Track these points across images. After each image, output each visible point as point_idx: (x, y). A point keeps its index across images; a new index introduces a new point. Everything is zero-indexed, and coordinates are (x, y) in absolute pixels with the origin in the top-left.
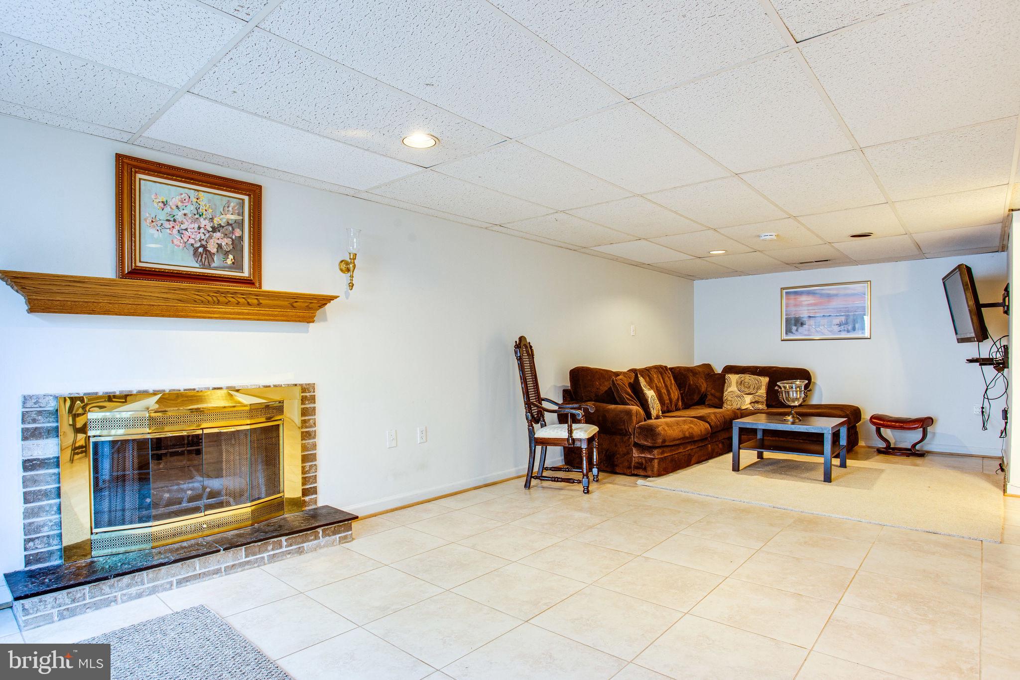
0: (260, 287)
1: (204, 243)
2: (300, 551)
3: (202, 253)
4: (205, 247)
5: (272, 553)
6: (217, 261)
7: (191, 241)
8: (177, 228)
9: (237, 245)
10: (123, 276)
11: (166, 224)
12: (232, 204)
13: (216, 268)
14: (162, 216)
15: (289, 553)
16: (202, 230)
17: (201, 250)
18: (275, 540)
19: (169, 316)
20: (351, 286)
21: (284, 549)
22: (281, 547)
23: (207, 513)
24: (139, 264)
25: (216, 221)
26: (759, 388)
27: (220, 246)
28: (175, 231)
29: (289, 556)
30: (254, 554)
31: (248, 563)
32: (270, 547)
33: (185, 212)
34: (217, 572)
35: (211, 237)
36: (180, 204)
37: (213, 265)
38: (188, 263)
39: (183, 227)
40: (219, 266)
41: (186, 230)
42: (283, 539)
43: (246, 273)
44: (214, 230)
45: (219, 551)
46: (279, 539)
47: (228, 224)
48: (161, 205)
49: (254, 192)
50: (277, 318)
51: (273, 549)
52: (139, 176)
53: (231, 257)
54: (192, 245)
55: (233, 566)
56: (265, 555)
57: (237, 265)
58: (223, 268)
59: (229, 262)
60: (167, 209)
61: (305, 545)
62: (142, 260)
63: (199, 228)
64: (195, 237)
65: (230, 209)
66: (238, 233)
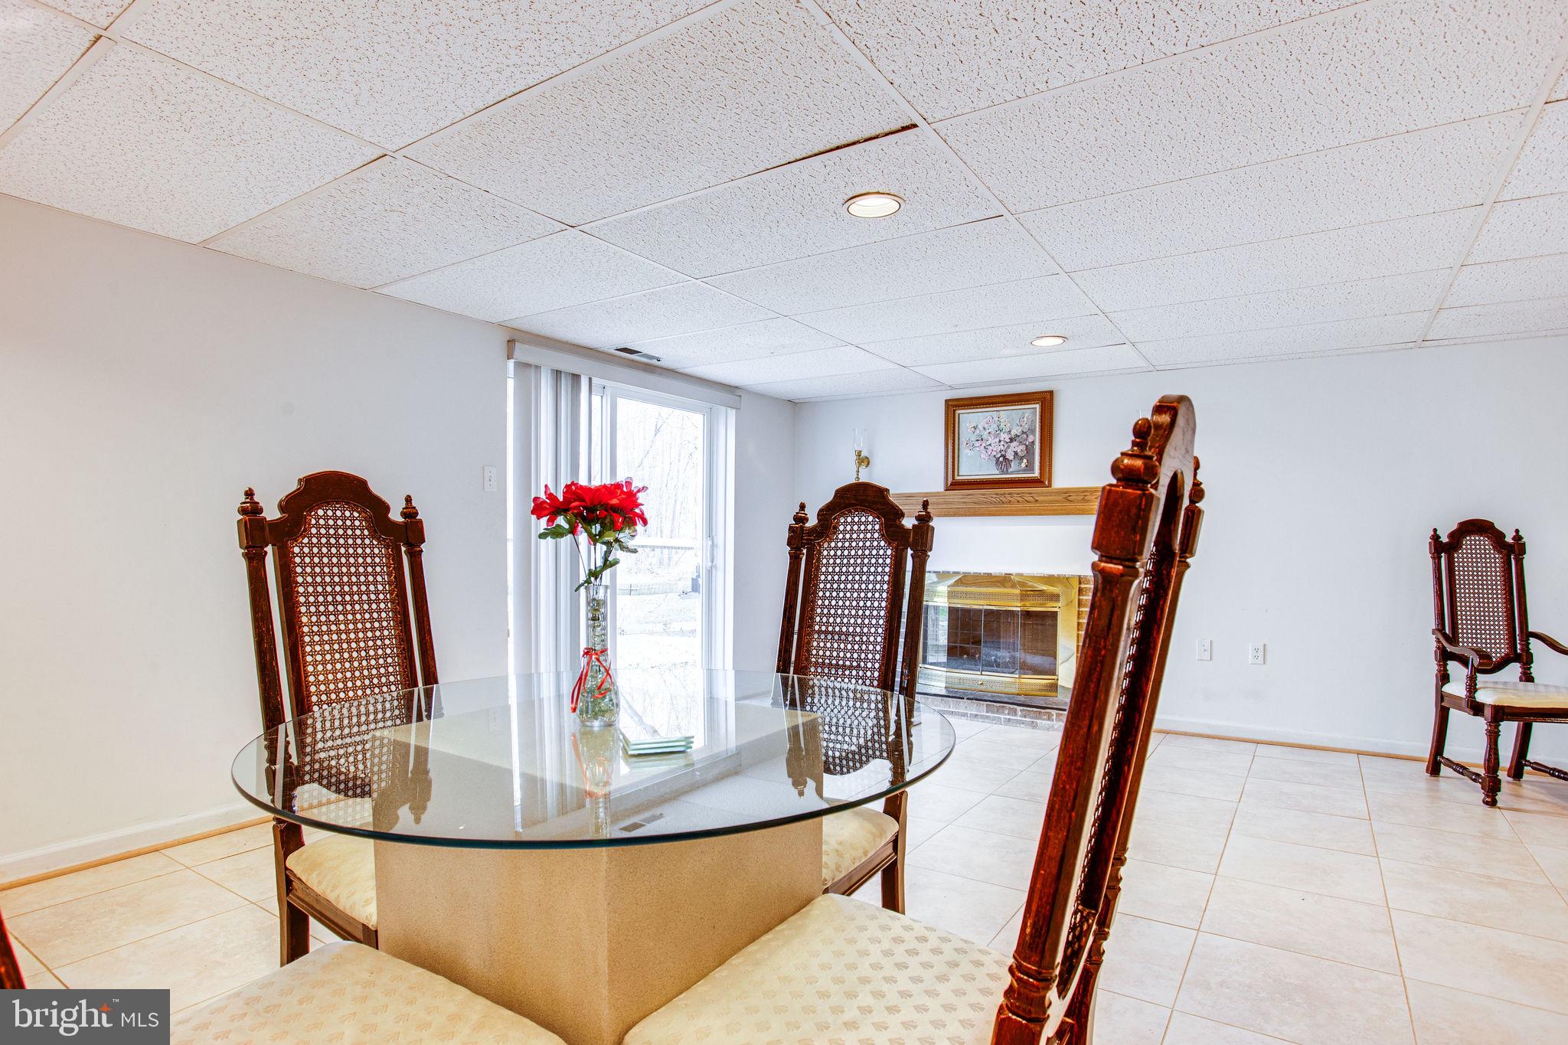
0: (1050, 485)
1: (1003, 453)
2: (1034, 726)
3: (1003, 461)
4: (1004, 456)
5: (1008, 717)
6: (1014, 466)
7: (994, 453)
8: (984, 445)
9: (1029, 449)
10: (946, 490)
11: (977, 444)
12: (1027, 415)
13: (1012, 473)
14: (973, 438)
15: (1023, 723)
16: (1002, 443)
17: (1001, 459)
18: (1012, 706)
19: (970, 516)
21: (1018, 718)
22: (1016, 715)
23: (983, 673)
24: (957, 478)
25: (1014, 432)
27: (1016, 453)
28: (982, 447)
29: (1023, 726)
30: (993, 712)
31: (988, 717)
32: (1006, 712)
33: (990, 430)
34: (964, 715)
35: (1008, 447)
36: (986, 426)
37: (1010, 470)
38: (991, 472)
39: (988, 443)
40: (1016, 471)
41: (990, 445)
42: (1019, 708)
43: (1036, 474)
44: (1012, 440)
45: (963, 698)
46: (1015, 707)
47: (1023, 433)
48: (973, 429)
49: (1046, 399)
50: (1056, 512)
51: (1009, 714)
52: (958, 412)
53: (1025, 461)
54: (994, 456)
55: (976, 715)
56: (1002, 716)
57: (1030, 467)
58: (1018, 472)
59: (1023, 465)
60: (977, 432)
61: (1038, 721)
62: (960, 474)
63: (1000, 441)
64: (996, 448)
65: (1025, 419)
66: (1030, 440)
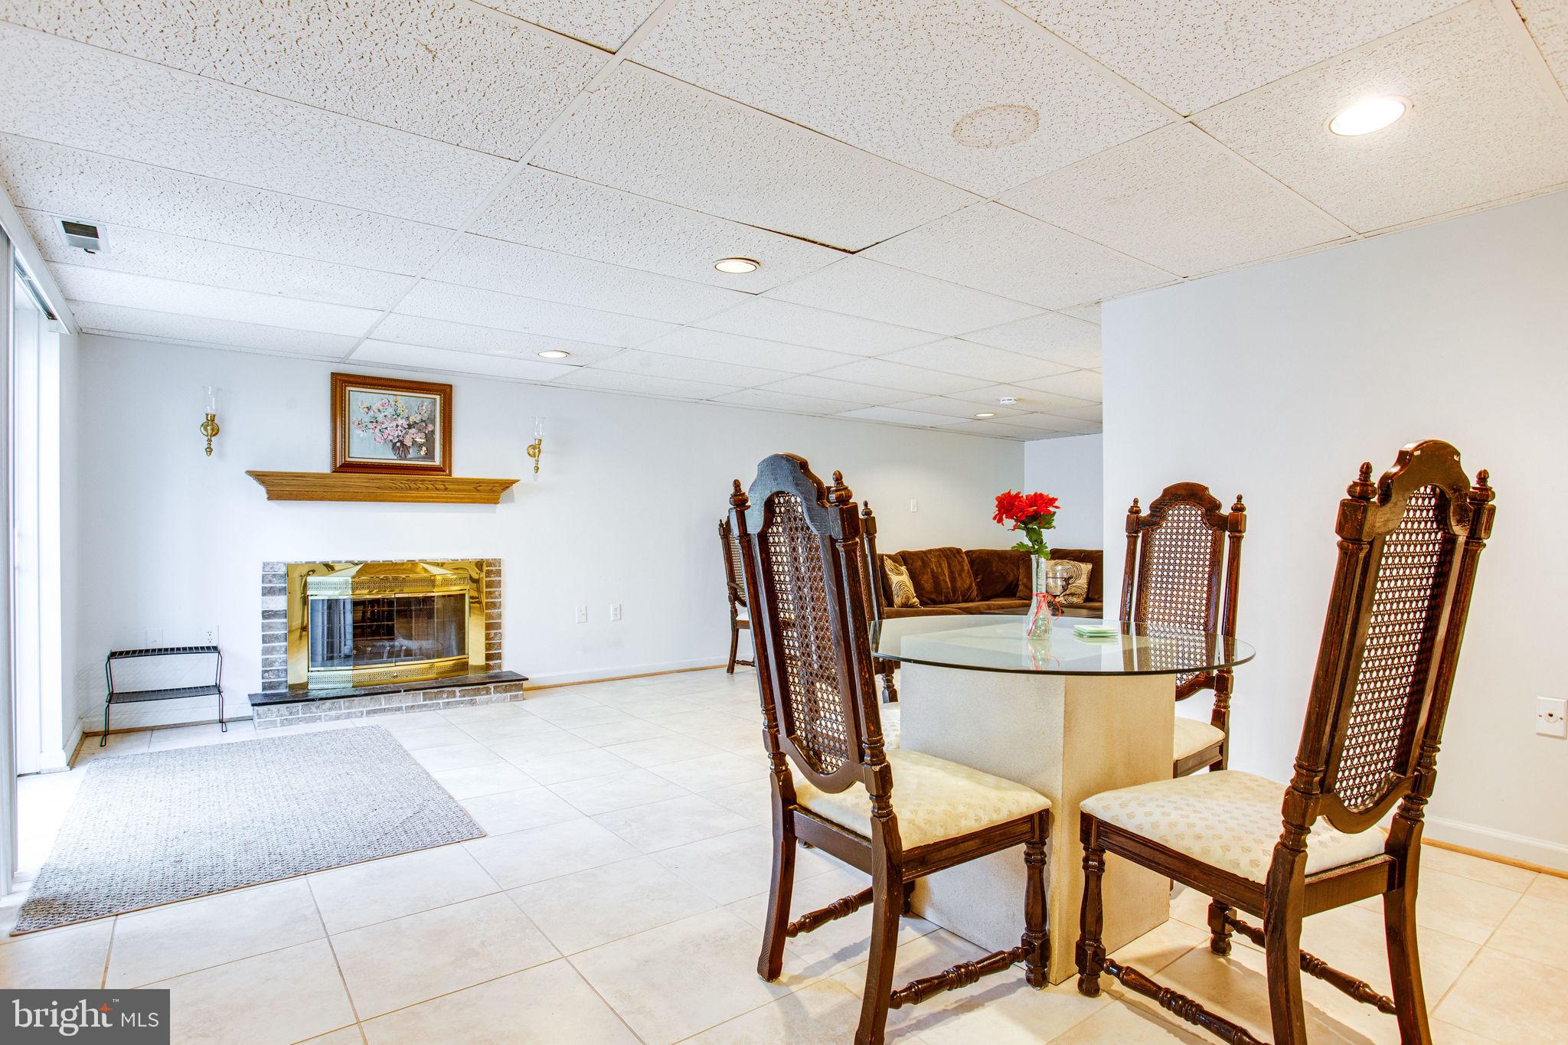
0: (450, 475)
1: (401, 438)
2: (473, 703)
3: (400, 447)
4: (402, 442)
5: (447, 700)
6: (412, 453)
7: (391, 438)
8: (379, 428)
9: (430, 437)
10: (334, 472)
11: (371, 426)
12: (426, 404)
13: (410, 459)
14: (367, 419)
15: (462, 703)
16: (400, 428)
17: (398, 444)
18: (450, 689)
19: (370, 501)
20: (537, 469)
21: (457, 699)
22: (455, 697)
23: (397, 664)
24: (348, 459)
25: (412, 419)
26: (1078, 577)
27: (414, 442)
28: (377, 430)
29: (462, 705)
30: (431, 699)
31: (425, 705)
32: (445, 696)
33: (385, 414)
34: (399, 709)
35: (407, 433)
36: (381, 408)
37: (409, 456)
38: (389, 457)
39: (384, 426)
40: (414, 458)
41: (386, 428)
42: (457, 689)
43: (438, 461)
44: (410, 426)
45: (400, 691)
46: (453, 689)
47: (422, 421)
48: (366, 410)
49: (445, 392)
50: (463, 500)
51: (447, 697)
52: (348, 388)
53: (424, 449)
54: (391, 440)
55: (412, 706)
56: (440, 701)
57: (430, 455)
58: (417, 459)
59: (423, 453)
60: (371, 413)
61: (477, 697)
62: (351, 456)
63: (397, 426)
64: (393, 434)
65: (424, 407)
66: (430, 428)
